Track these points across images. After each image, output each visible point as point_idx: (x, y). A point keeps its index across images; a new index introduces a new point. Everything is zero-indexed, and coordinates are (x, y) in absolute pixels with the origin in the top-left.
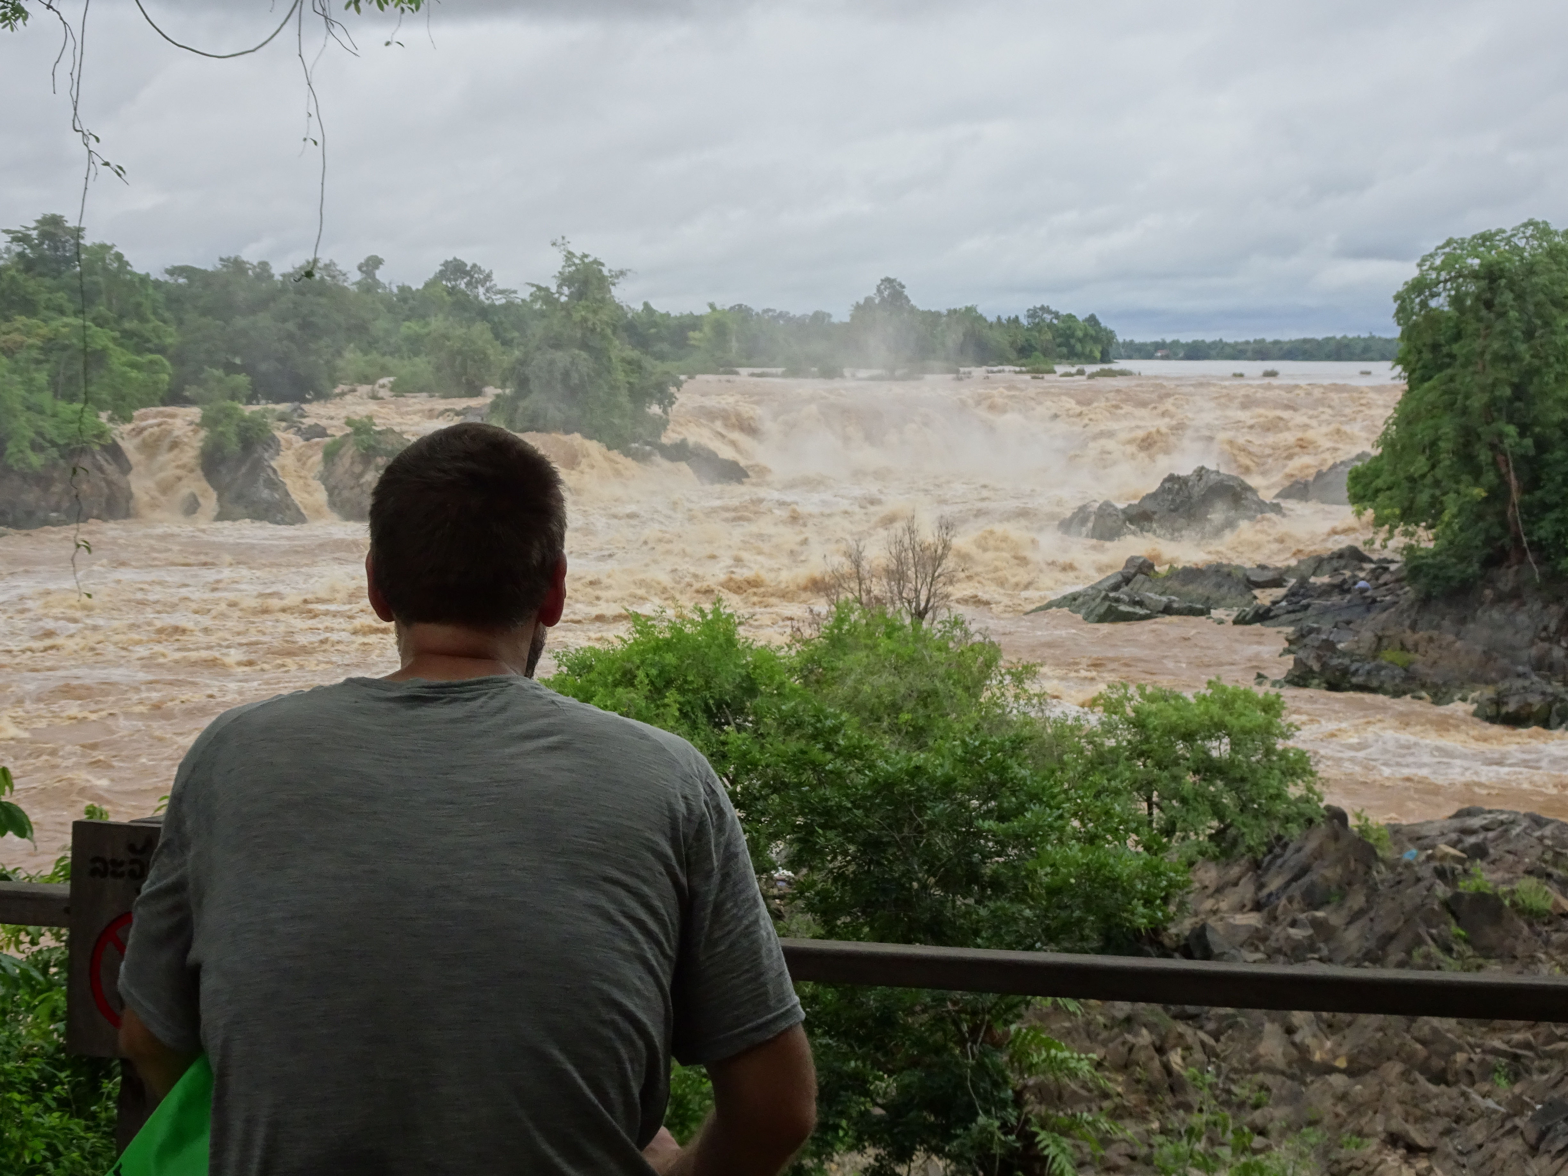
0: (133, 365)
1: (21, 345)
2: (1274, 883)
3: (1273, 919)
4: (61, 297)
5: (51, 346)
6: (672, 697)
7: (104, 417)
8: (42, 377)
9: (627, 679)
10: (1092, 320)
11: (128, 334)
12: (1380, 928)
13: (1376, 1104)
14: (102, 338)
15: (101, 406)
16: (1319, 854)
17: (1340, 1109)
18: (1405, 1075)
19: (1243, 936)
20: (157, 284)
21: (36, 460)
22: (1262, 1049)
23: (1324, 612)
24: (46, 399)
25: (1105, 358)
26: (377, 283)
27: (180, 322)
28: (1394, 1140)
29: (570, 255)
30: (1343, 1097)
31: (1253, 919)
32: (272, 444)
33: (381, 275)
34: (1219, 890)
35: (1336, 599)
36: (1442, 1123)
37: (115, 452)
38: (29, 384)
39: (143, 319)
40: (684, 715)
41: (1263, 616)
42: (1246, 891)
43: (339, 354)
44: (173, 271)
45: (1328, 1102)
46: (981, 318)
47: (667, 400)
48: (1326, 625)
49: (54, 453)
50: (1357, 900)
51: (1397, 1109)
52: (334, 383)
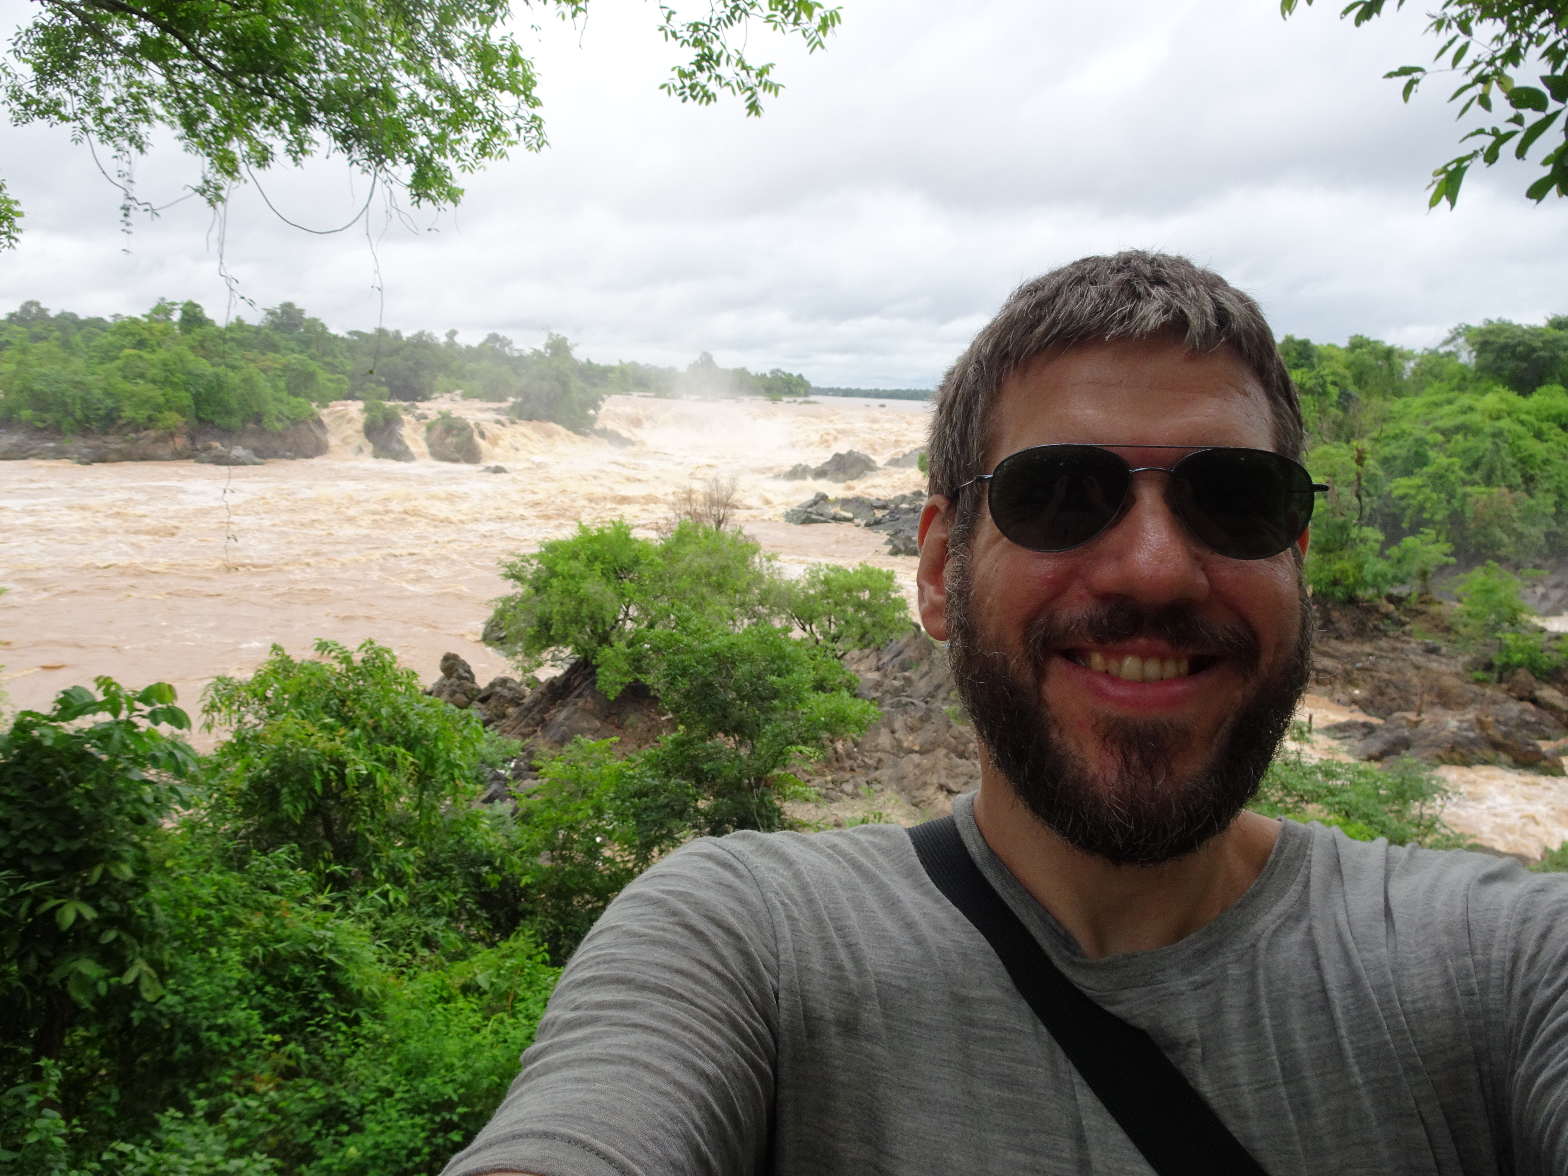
0: (330, 380)
1: (270, 368)
2: (886, 659)
3: (885, 676)
4: (293, 344)
5: (286, 369)
6: (598, 566)
7: (314, 405)
8: (282, 384)
9: (575, 556)
10: (800, 376)
11: (325, 363)
12: (935, 681)
13: (933, 769)
14: (314, 366)
15: (313, 400)
16: (907, 645)
17: (917, 772)
18: (947, 755)
19: (871, 684)
20: (343, 339)
21: (279, 426)
22: (880, 741)
23: (906, 521)
24: (284, 395)
25: (806, 395)
26: (455, 343)
27: (354, 359)
28: (941, 787)
29: (551, 335)
30: (918, 766)
31: (875, 676)
32: (400, 422)
33: (458, 339)
34: (859, 660)
35: (912, 515)
36: (964, 779)
37: (319, 423)
38: (275, 388)
39: (335, 357)
40: (603, 574)
41: (878, 523)
42: (872, 661)
43: (435, 377)
44: (351, 333)
45: (911, 768)
46: (748, 374)
47: (597, 407)
48: (907, 528)
49: (288, 422)
50: (924, 667)
51: (943, 773)
52: (432, 393)
